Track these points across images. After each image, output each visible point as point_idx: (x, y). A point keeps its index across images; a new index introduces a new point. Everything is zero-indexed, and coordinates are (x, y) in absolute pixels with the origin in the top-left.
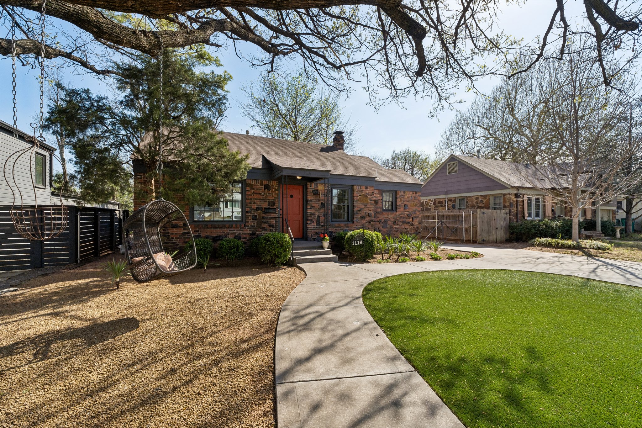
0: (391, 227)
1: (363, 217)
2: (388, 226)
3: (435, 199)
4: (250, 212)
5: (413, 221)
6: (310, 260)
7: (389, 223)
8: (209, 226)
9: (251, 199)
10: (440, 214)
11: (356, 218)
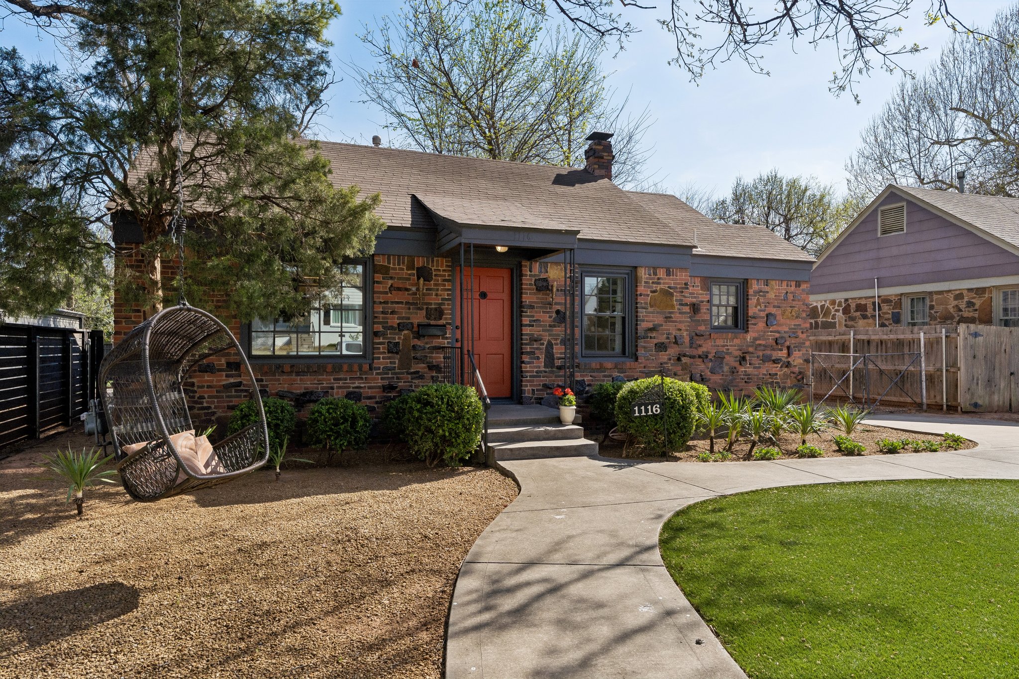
0: (733, 371)
1: (661, 347)
2: (726, 369)
3: (846, 300)
4: (384, 335)
5: (789, 355)
6: (530, 452)
7: (728, 359)
8: (287, 368)
9: (386, 303)
10: (859, 337)
11: (645, 347)
